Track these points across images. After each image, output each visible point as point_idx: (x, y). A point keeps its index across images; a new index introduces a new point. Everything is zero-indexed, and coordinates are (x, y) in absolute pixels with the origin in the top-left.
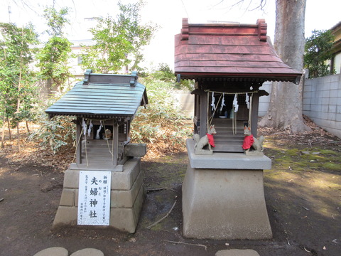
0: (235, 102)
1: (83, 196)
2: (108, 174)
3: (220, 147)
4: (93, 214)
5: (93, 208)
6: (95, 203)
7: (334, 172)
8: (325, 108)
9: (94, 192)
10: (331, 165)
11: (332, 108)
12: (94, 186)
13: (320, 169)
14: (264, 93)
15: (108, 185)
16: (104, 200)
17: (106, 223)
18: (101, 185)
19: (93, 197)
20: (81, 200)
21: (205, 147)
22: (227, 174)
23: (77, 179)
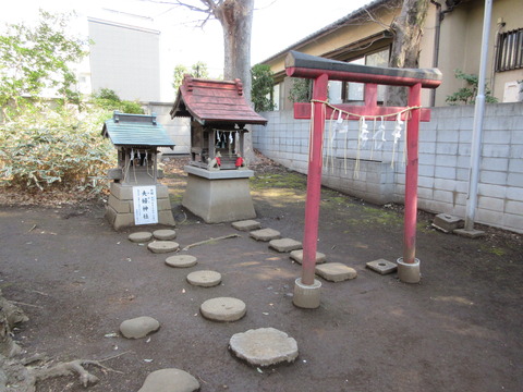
0: (231, 137)
1: (137, 205)
2: (154, 188)
3: (223, 166)
4: (146, 217)
5: (145, 212)
6: (147, 208)
7: (283, 187)
8: (270, 140)
9: (145, 201)
10: (280, 183)
11: (277, 140)
12: (144, 197)
13: (273, 187)
14: (246, 131)
15: (155, 195)
16: (153, 206)
17: (156, 221)
18: (150, 196)
19: (145, 205)
20: (136, 207)
21: (215, 166)
22: (229, 182)
23: (131, 192)
